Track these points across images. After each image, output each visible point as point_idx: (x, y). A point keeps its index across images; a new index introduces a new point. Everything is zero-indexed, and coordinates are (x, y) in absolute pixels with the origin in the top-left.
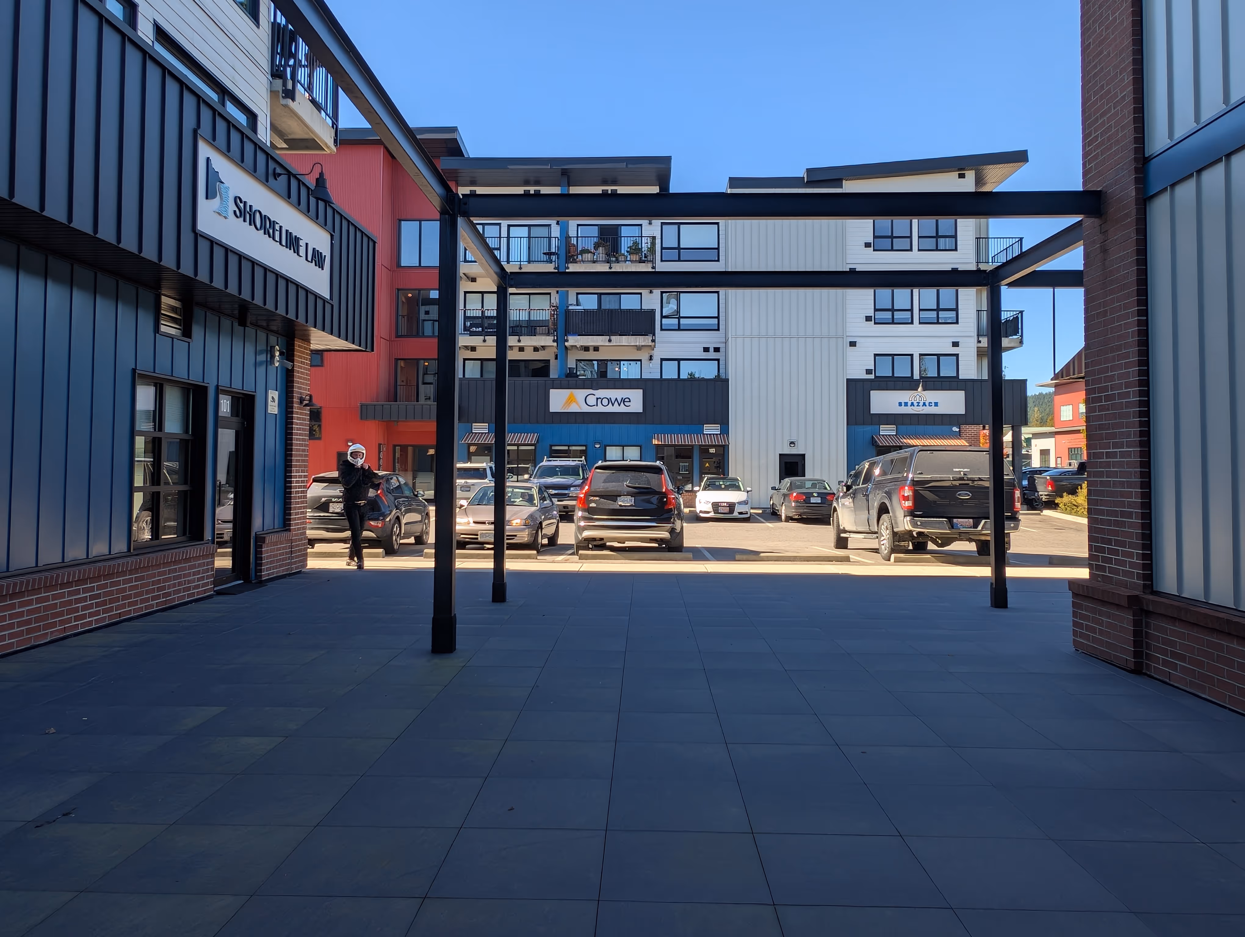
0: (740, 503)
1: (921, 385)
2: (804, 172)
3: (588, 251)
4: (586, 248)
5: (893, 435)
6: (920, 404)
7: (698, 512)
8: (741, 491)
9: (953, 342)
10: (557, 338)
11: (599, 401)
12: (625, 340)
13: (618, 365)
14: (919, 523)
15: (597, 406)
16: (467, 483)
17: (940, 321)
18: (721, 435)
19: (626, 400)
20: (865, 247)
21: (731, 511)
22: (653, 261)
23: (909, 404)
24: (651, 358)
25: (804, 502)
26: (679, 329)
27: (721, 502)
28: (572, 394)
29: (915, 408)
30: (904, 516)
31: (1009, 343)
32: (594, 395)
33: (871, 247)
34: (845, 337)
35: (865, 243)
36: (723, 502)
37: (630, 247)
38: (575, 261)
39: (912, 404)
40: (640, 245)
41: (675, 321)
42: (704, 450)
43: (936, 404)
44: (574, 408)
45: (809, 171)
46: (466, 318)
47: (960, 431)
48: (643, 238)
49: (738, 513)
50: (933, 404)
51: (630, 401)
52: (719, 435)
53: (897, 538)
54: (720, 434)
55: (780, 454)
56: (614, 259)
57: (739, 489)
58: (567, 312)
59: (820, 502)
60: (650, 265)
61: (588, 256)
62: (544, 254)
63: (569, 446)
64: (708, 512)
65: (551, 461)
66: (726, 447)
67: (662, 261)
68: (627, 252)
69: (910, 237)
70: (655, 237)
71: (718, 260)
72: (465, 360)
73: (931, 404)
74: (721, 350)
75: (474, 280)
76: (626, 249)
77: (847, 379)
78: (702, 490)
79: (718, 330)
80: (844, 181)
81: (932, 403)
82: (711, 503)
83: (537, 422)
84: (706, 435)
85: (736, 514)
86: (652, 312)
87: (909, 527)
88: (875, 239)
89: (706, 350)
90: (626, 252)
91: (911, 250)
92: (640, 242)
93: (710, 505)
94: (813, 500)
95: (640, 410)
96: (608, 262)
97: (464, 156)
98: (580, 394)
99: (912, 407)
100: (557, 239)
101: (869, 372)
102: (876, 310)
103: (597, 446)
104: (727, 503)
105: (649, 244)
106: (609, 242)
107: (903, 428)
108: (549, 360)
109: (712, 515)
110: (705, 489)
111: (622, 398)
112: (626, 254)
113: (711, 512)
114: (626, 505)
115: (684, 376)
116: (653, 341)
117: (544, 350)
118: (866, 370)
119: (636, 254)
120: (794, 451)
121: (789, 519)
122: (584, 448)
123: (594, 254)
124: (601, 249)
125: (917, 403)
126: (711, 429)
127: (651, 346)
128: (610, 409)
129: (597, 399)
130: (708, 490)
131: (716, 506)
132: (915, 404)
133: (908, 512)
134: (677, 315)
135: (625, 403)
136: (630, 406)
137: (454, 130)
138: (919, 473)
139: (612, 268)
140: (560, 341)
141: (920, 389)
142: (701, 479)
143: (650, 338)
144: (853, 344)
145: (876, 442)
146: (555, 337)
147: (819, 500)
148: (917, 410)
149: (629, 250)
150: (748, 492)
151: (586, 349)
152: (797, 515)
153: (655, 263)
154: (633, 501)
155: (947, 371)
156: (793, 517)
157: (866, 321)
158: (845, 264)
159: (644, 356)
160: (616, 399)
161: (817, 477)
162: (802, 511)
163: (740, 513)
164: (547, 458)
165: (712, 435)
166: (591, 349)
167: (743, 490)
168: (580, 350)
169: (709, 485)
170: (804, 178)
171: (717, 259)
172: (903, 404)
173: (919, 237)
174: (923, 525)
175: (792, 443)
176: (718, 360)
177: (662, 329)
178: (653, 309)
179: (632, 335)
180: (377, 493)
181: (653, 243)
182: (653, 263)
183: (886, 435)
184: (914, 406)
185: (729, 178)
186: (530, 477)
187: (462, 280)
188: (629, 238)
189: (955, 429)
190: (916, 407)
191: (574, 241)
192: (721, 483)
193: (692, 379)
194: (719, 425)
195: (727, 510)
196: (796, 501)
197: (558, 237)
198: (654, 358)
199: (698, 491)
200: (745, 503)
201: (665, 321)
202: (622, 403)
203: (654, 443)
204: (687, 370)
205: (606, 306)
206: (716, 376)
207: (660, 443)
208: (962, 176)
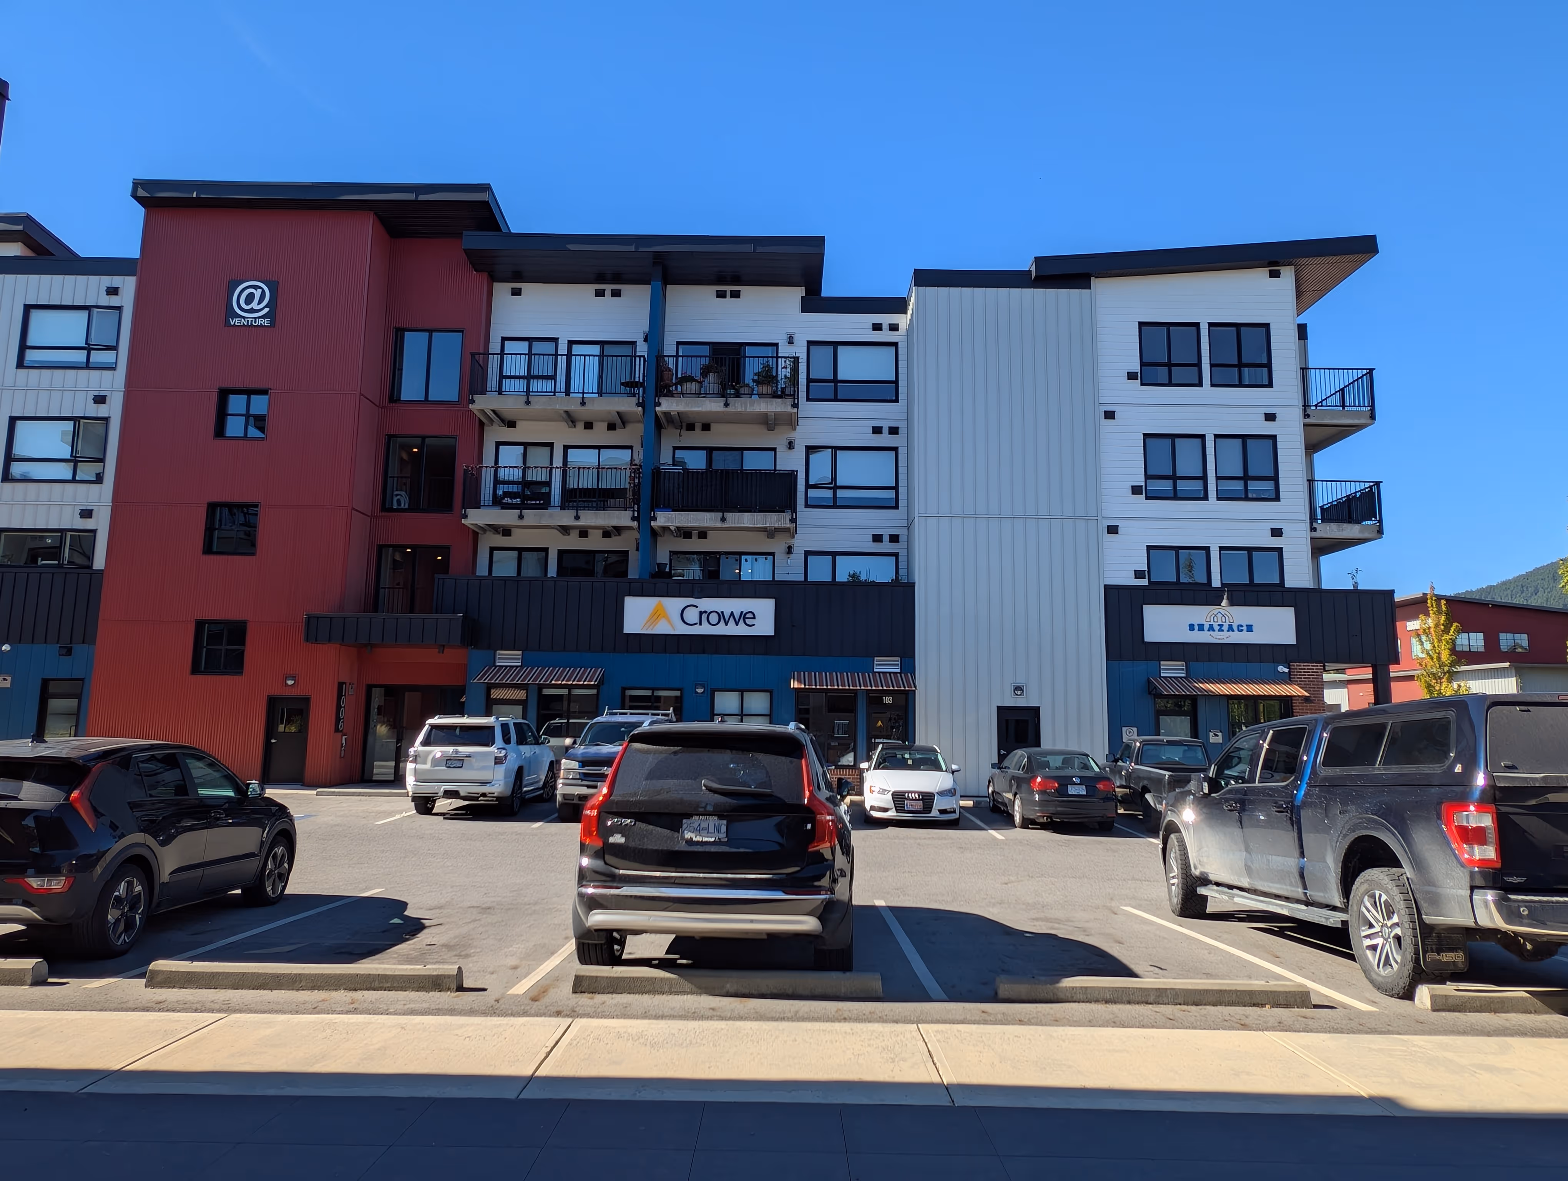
0: (942, 793)
1: (1225, 597)
2: (1031, 262)
3: (690, 379)
4: (689, 373)
5: (1181, 678)
6: (1223, 628)
7: (868, 809)
8: (943, 771)
9: (1272, 529)
10: (638, 514)
11: (704, 616)
12: (747, 519)
13: (737, 560)
14: (1524, 911)
15: (700, 624)
16: (457, 752)
17: (1250, 496)
18: (903, 675)
19: (748, 616)
20: (1128, 379)
21: (928, 808)
22: (794, 395)
23: (1206, 627)
24: (789, 550)
25: (1057, 794)
26: (835, 506)
27: (909, 792)
28: (660, 604)
29: (1216, 634)
30: (1472, 888)
31: (1361, 531)
32: (697, 607)
33: (1138, 379)
34: (1100, 518)
35: (1128, 373)
36: (912, 792)
37: (758, 374)
38: (670, 394)
39: (1211, 628)
40: (774, 370)
41: (829, 494)
42: (874, 699)
43: (1250, 628)
44: (662, 628)
45: (1039, 261)
46: (497, 482)
47: (1289, 671)
48: (780, 360)
49: (939, 810)
50: (1245, 628)
51: (754, 618)
52: (899, 675)
53: (1432, 940)
54: (900, 673)
55: (998, 707)
56: (732, 391)
57: (938, 768)
58: (657, 473)
59: (1084, 793)
60: (789, 401)
61: (692, 387)
62: (622, 384)
63: (653, 690)
64: (885, 810)
65: (616, 714)
66: (910, 696)
67: (808, 400)
68: (754, 381)
69: (1199, 365)
70: (798, 358)
71: (897, 401)
72: (492, 549)
73: (1241, 628)
74: (900, 539)
75: (512, 424)
76: (752, 377)
77: (1105, 585)
78: (875, 768)
79: (896, 507)
80: (1093, 279)
81: (1242, 626)
82: (891, 793)
83: (602, 650)
84: (877, 674)
85: (935, 813)
86: (792, 475)
87: (1492, 918)
88: (1143, 368)
89: (877, 538)
90: (751, 381)
91: (1200, 384)
92: (774, 366)
93: (889, 797)
94: (1072, 790)
95: (771, 632)
96: (723, 395)
97: (501, 231)
98: (674, 604)
99: (1211, 632)
100: (642, 359)
101: (1139, 574)
102: (1147, 477)
103: (700, 691)
104: (919, 793)
105: (788, 370)
106: (725, 365)
107: (1196, 666)
108: (627, 552)
109: (892, 814)
110: (878, 767)
111: (742, 612)
112: (751, 384)
113: (892, 808)
114: (705, 839)
115: (842, 577)
116: (793, 520)
117: (620, 535)
118: (1135, 571)
119: (768, 383)
120: (1021, 702)
121: (1028, 823)
122: (678, 693)
123: (700, 383)
124: (712, 377)
125: (1219, 625)
126: (886, 665)
127: (789, 528)
128: (721, 630)
129: (701, 613)
130: (883, 768)
131: (899, 798)
132: (1216, 628)
133: (1483, 874)
134: (831, 483)
135: (747, 620)
136: (754, 625)
137: (486, 188)
138: (1506, 767)
139: (729, 405)
140: (643, 518)
141: (1224, 602)
142: (872, 747)
143: (787, 516)
144: (1113, 530)
145: (1156, 687)
146: (636, 513)
147: (1082, 790)
148: (1218, 637)
149: (756, 377)
150: (953, 772)
151: (686, 533)
152: (1044, 817)
153: (798, 399)
154: (724, 829)
155: (1265, 576)
156: (1037, 821)
157: (1132, 494)
158: (1097, 404)
159: (778, 546)
160: (732, 613)
161: (1073, 747)
162: (1052, 809)
163: (942, 812)
164: (608, 709)
165: (888, 674)
166: (695, 534)
167: (944, 769)
168: (677, 537)
169: (884, 761)
170: (1030, 271)
171: (894, 398)
172: (1196, 627)
173: (1212, 365)
174: (1536, 916)
175: (1017, 688)
176: (896, 555)
177: (807, 506)
178: (793, 471)
179: (760, 511)
180: (67, 798)
181: (795, 370)
182: (794, 399)
183: (1170, 677)
184: (1214, 630)
185: (915, 269)
186: (575, 743)
187: (494, 424)
188: (756, 359)
189: (1282, 669)
190: (1217, 632)
191: (671, 363)
192: (907, 756)
193: (855, 582)
194: (899, 658)
195: (919, 805)
196: (1042, 792)
197: (644, 357)
198: (795, 550)
199: (867, 770)
200: (951, 793)
201: (812, 493)
202: (742, 620)
203: (792, 687)
204: (845, 569)
205: (718, 465)
206: (892, 580)
207: (803, 686)
208: (1275, 274)
